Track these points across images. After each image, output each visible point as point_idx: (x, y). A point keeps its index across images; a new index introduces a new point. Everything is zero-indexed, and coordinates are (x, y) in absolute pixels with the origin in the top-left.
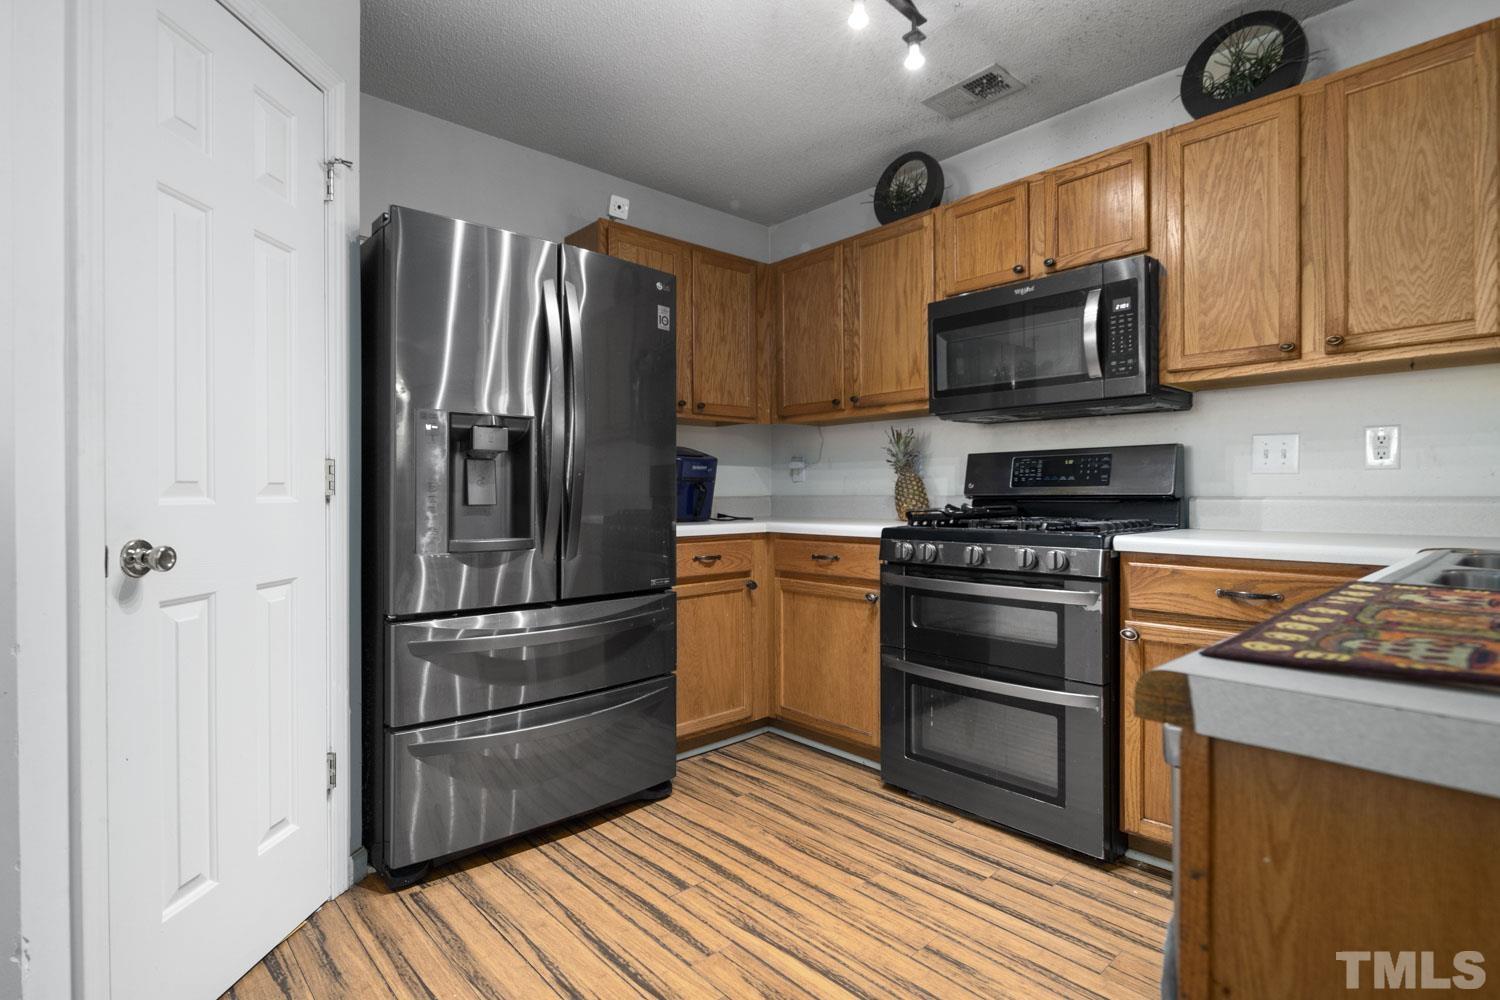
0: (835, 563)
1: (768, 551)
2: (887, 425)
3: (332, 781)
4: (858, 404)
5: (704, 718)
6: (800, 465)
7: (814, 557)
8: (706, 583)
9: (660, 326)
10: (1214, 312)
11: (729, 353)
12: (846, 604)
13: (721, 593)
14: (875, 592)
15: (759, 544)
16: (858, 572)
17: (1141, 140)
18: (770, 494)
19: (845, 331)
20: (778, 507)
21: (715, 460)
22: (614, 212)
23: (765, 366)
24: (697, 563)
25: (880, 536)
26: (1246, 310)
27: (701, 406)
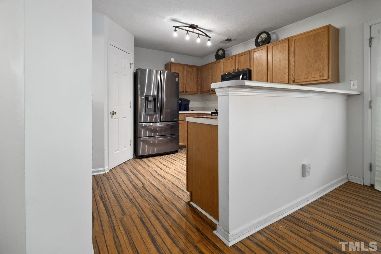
3: (131, 143)
4: (213, 91)
9: (176, 81)
10: (257, 78)
11: (192, 82)
17: (249, 51)
18: (202, 106)
19: (211, 78)
21: (189, 101)
22: (172, 61)
23: (199, 84)
24: (184, 118)
25: (211, 113)
26: (261, 78)
27: (187, 92)
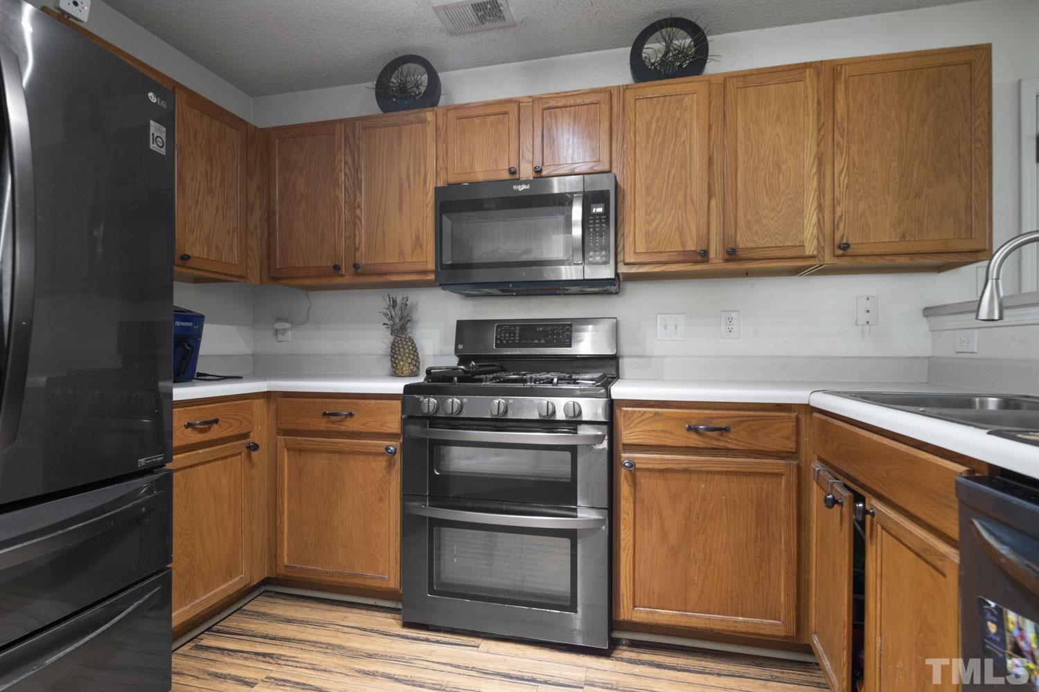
0: (348, 419)
1: (268, 412)
4: (360, 271)
5: (198, 601)
6: (287, 325)
7: (325, 414)
8: (200, 451)
10: (654, 224)
11: (217, 208)
12: (361, 458)
13: (218, 459)
14: (394, 445)
15: (259, 403)
16: (375, 427)
17: (606, 88)
18: (251, 353)
19: (345, 202)
20: (260, 366)
21: (202, 317)
22: (67, 7)
23: (255, 228)
24: (190, 429)
25: (402, 392)
26: (676, 224)
27: (185, 258)
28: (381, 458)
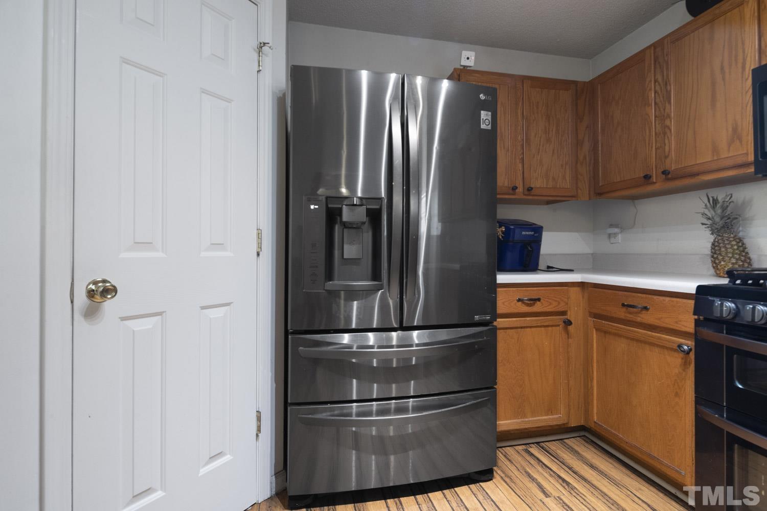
0: (644, 312)
1: (583, 297)
2: (702, 194)
3: (259, 429)
4: (670, 176)
5: (527, 420)
6: (616, 230)
7: (623, 305)
8: (528, 319)
9: (483, 126)
11: (554, 150)
12: (657, 350)
13: (541, 326)
14: (688, 344)
15: (574, 292)
16: (669, 322)
18: (592, 253)
19: (656, 117)
20: (598, 263)
21: (541, 228)
22: (464, 62)
23: (585, 158)
24: (520, 303)
25: (694, 292)
27: (530, 189)
28: (676, 354)
